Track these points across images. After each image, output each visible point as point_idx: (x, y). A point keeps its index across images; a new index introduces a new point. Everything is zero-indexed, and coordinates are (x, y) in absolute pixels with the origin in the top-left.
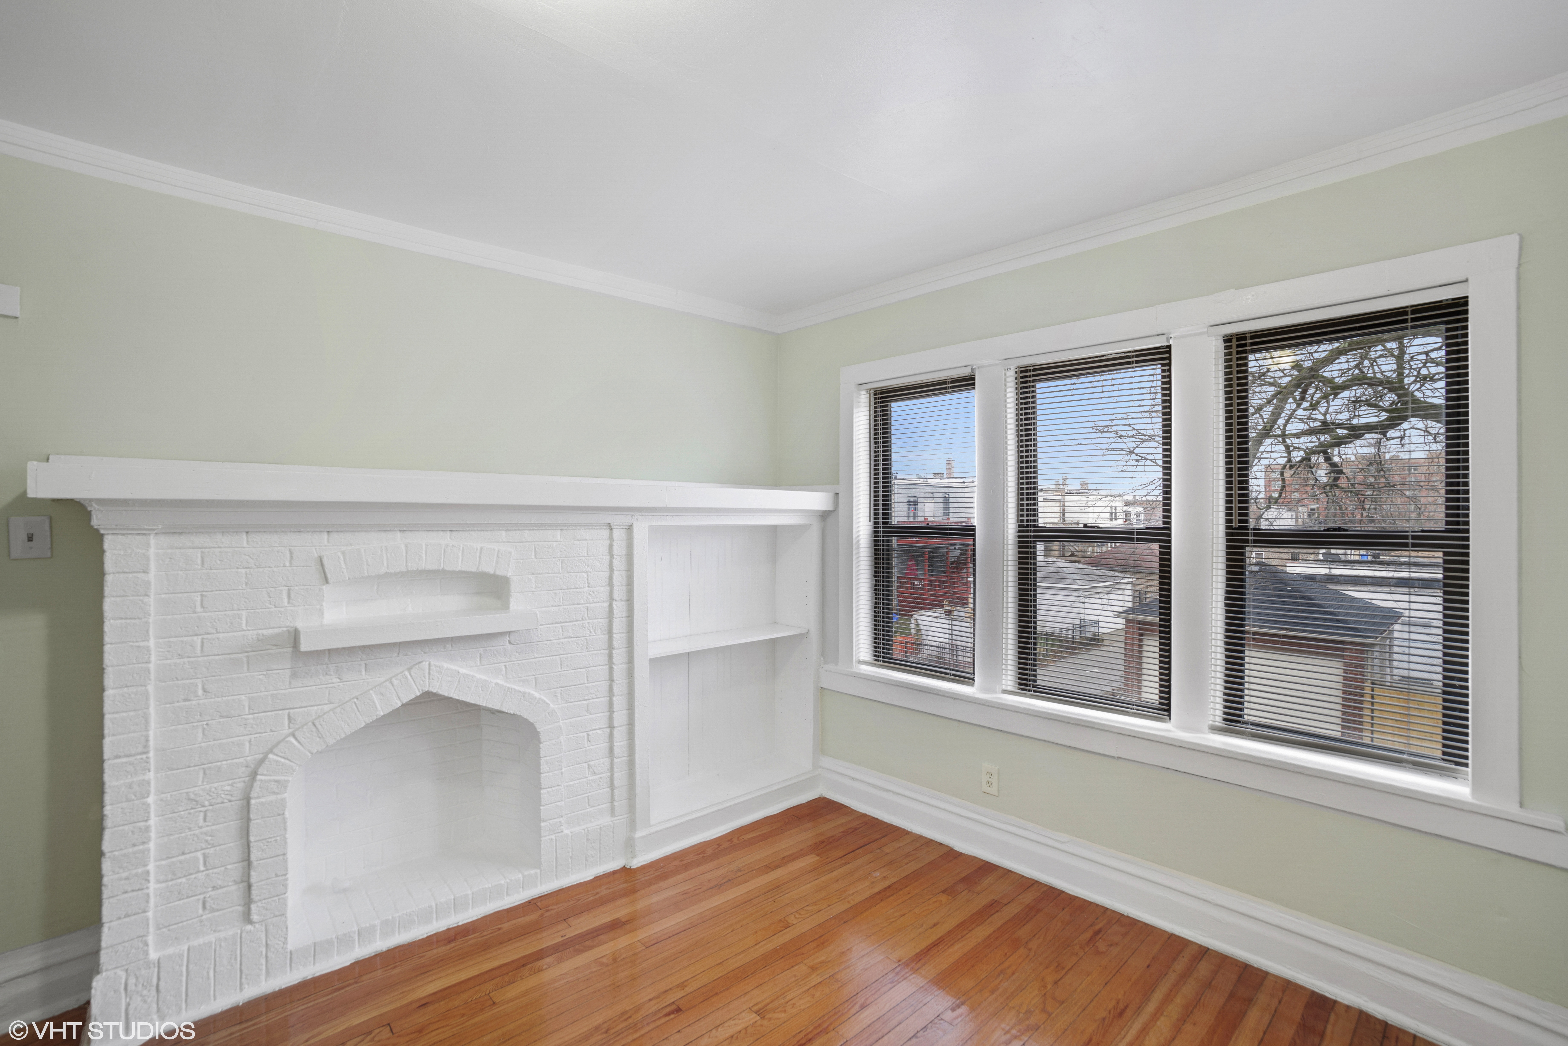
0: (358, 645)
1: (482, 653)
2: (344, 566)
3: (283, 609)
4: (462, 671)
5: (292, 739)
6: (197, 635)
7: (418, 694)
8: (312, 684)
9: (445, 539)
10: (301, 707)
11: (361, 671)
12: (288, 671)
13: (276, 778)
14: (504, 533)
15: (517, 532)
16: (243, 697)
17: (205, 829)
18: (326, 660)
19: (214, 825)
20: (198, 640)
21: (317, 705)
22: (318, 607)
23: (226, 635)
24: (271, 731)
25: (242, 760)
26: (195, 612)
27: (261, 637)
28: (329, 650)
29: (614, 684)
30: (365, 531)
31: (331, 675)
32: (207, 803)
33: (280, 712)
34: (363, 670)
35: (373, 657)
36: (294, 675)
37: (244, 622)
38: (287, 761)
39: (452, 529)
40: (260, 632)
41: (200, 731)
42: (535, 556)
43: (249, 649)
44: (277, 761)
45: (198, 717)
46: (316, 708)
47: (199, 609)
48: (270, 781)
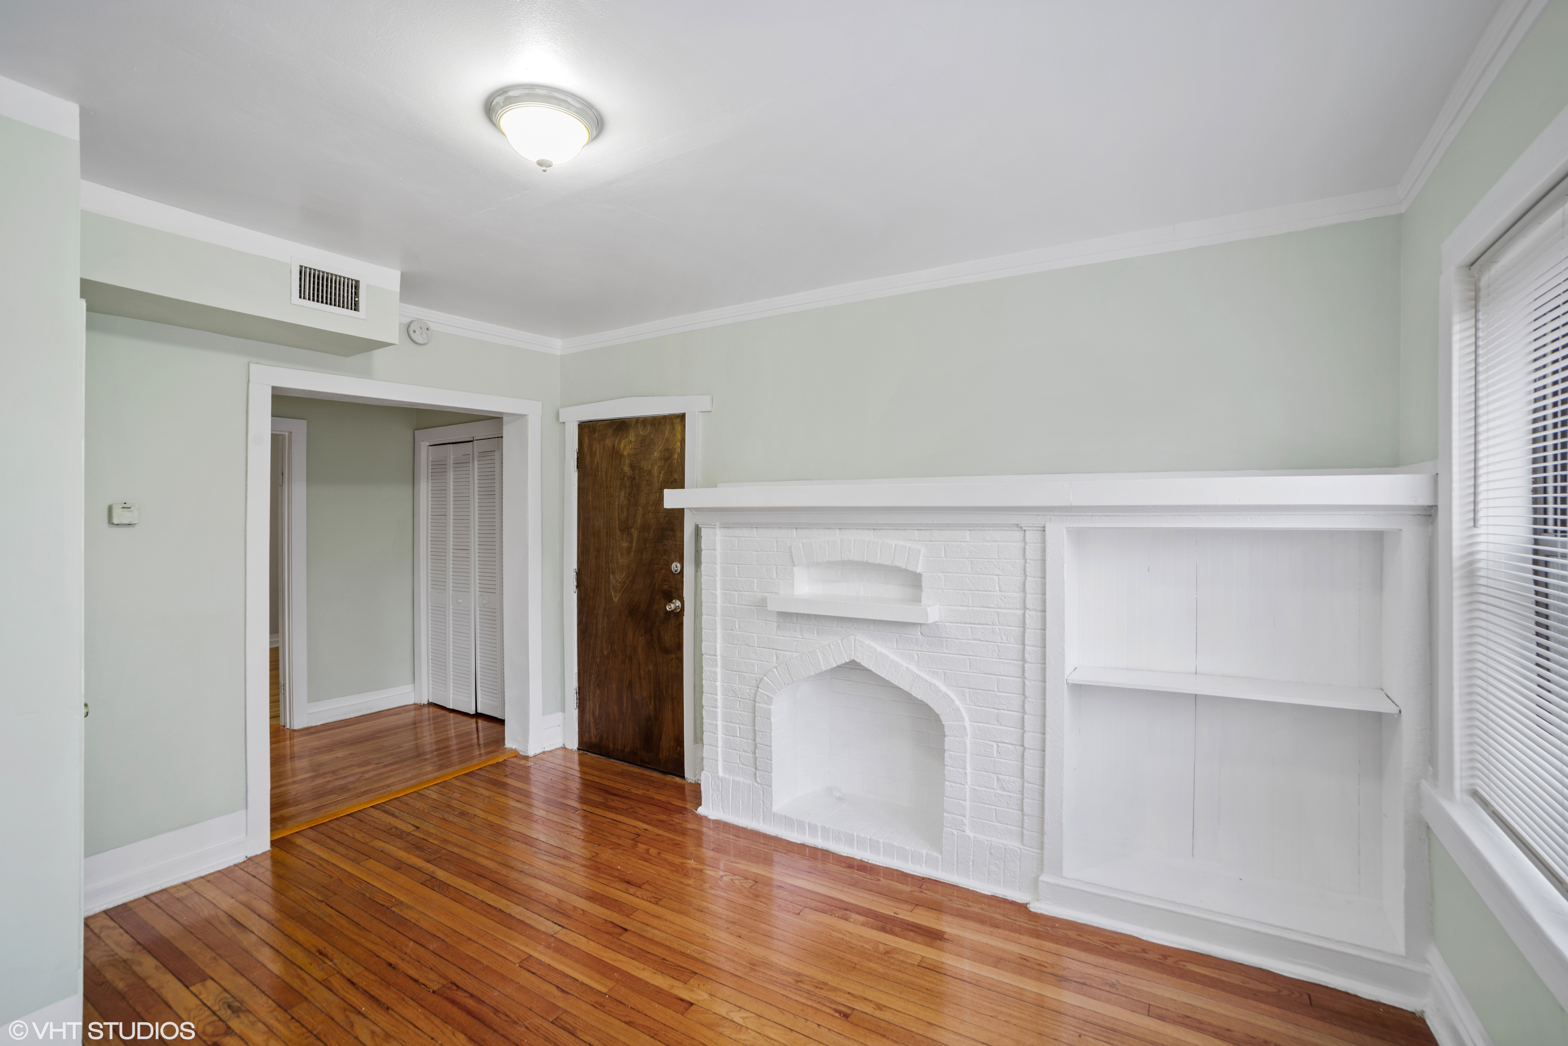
0: (813, 613)
1: (898, 638)
2: (803, 554)
3: (773, 581)
4: (880, 649)
5: (775, 670)
6: (736, 591)
7: (848, 661)
8: (787, 635)
9: (868, 536)
10: (781, 650)
11: (814, 633)
12: (775, 623)
13: (767, 694)
14: (916, 532)
15: (928, 531)
16: (755, 635)
17: (739, 712)
18: (795, 620)
19: (743, 711)
20: (736, 593)
21: (791, 651)
22: (791, 582)
23: (748, 593)
24: (768, 662)
25: (754, 675)
26: (735, 577)
27: (763, 598)
28: (797, 614)
29: (1026, 701)
30: (817, 528)
31: (797, 632)
32: (739, 696)
33: (772, 650)
34: (816, 633)
35: (821, 624)
36: (778, 627)
37: (756, 586)
38: (772, 685)
39: (875, 528)
40: (763, 594)
41: (737, 650)
42: (945, 555)
43: (757, 605)
44: (768, 683)
45: (736, 642)
46: (789, 653)
47: (737, 575)
48: (764, 694)
